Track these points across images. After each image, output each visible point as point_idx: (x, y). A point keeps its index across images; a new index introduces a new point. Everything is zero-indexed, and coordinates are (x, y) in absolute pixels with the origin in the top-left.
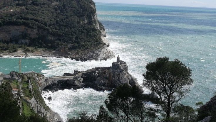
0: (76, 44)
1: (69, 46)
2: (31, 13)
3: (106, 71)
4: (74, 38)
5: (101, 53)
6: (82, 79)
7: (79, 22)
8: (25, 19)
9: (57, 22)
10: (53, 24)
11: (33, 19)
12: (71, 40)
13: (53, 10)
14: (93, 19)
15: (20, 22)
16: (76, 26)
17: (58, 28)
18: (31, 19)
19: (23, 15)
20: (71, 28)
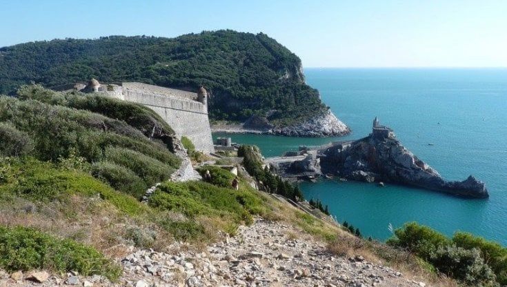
0: (280, 111)
1: (267, 114)
2: (199, 68)
3: (360, 145)
4: (273, 102)
5: (325, 122)
6: (319, 160)
7: (277, 78)
8: (191, 76)
9: (241, 80)
10: (236, 83)
11: (204, 77)
12: (269, 105)
13: (232, 63)
14: (298, 73)
15: (184, 82)
16: (273, 83)
17: (244, 89)
18: (200, 77)
19: (187, 72)
20: (266, 88)
